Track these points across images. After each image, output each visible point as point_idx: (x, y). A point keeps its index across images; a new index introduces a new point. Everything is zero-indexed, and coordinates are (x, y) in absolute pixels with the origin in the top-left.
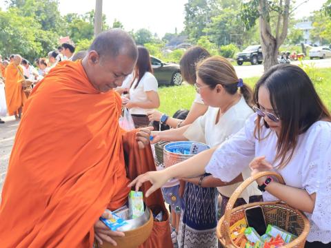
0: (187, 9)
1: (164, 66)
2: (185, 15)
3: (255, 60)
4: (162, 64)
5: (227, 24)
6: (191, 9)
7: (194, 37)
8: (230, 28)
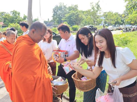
0: (54, 11)
1: (57, 35)
2: (53, 13)
4: (56, 34)
5: (72, 17)
6: (56, 11)
7: (57, 22)
8: (73, 19)
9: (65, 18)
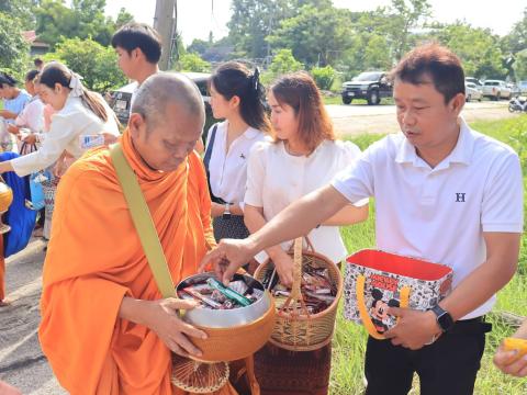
0: (236, 3)
2: (233, 12)
3: (374, 98)
5: (304, 32)
7: (244, 49)
8: (311, 39)
9: (280, 35)
